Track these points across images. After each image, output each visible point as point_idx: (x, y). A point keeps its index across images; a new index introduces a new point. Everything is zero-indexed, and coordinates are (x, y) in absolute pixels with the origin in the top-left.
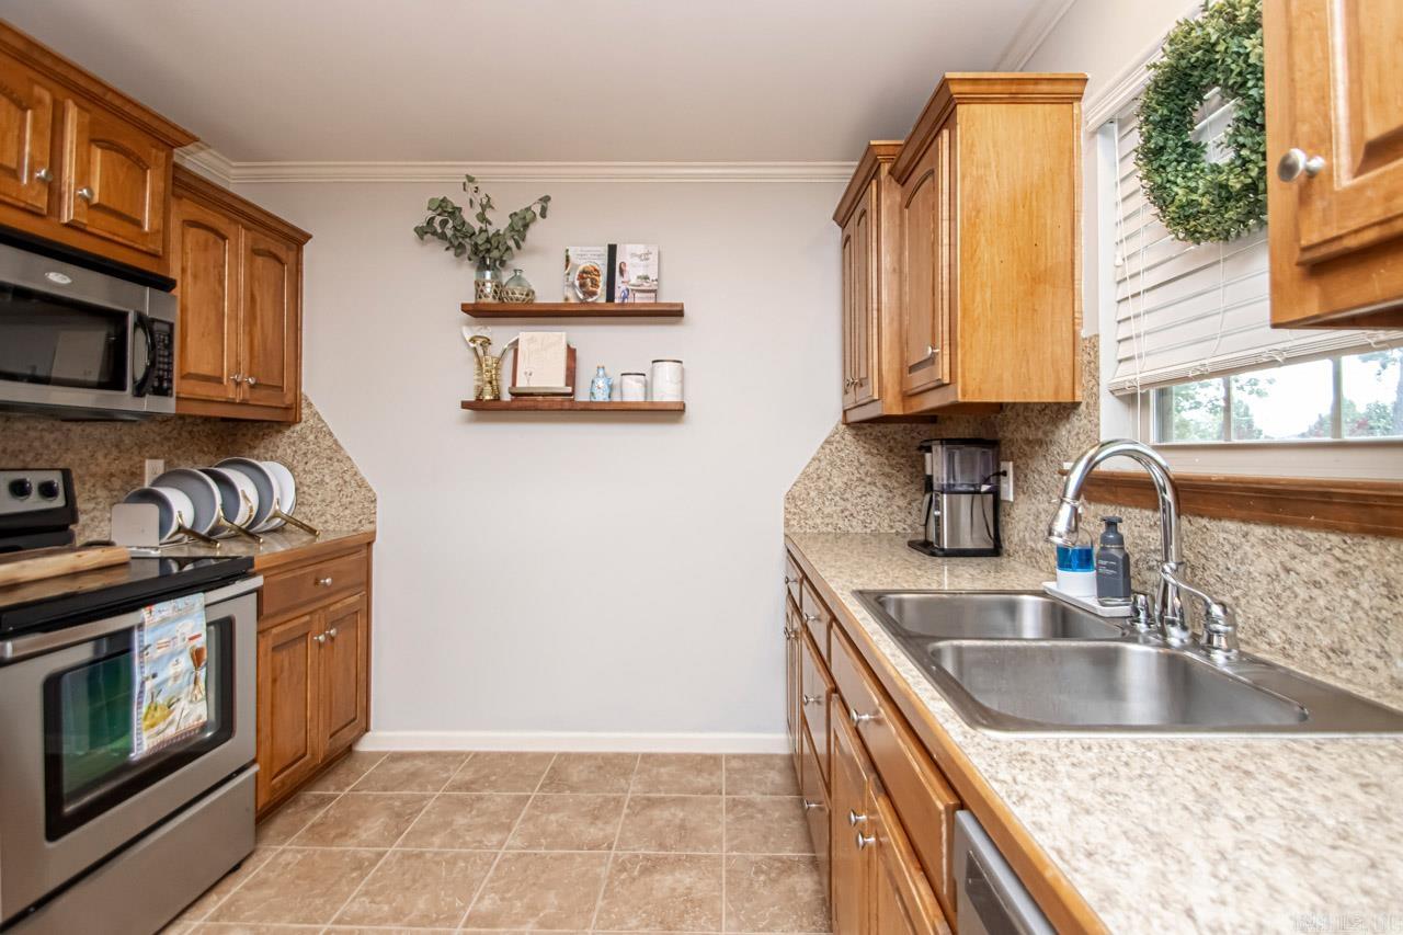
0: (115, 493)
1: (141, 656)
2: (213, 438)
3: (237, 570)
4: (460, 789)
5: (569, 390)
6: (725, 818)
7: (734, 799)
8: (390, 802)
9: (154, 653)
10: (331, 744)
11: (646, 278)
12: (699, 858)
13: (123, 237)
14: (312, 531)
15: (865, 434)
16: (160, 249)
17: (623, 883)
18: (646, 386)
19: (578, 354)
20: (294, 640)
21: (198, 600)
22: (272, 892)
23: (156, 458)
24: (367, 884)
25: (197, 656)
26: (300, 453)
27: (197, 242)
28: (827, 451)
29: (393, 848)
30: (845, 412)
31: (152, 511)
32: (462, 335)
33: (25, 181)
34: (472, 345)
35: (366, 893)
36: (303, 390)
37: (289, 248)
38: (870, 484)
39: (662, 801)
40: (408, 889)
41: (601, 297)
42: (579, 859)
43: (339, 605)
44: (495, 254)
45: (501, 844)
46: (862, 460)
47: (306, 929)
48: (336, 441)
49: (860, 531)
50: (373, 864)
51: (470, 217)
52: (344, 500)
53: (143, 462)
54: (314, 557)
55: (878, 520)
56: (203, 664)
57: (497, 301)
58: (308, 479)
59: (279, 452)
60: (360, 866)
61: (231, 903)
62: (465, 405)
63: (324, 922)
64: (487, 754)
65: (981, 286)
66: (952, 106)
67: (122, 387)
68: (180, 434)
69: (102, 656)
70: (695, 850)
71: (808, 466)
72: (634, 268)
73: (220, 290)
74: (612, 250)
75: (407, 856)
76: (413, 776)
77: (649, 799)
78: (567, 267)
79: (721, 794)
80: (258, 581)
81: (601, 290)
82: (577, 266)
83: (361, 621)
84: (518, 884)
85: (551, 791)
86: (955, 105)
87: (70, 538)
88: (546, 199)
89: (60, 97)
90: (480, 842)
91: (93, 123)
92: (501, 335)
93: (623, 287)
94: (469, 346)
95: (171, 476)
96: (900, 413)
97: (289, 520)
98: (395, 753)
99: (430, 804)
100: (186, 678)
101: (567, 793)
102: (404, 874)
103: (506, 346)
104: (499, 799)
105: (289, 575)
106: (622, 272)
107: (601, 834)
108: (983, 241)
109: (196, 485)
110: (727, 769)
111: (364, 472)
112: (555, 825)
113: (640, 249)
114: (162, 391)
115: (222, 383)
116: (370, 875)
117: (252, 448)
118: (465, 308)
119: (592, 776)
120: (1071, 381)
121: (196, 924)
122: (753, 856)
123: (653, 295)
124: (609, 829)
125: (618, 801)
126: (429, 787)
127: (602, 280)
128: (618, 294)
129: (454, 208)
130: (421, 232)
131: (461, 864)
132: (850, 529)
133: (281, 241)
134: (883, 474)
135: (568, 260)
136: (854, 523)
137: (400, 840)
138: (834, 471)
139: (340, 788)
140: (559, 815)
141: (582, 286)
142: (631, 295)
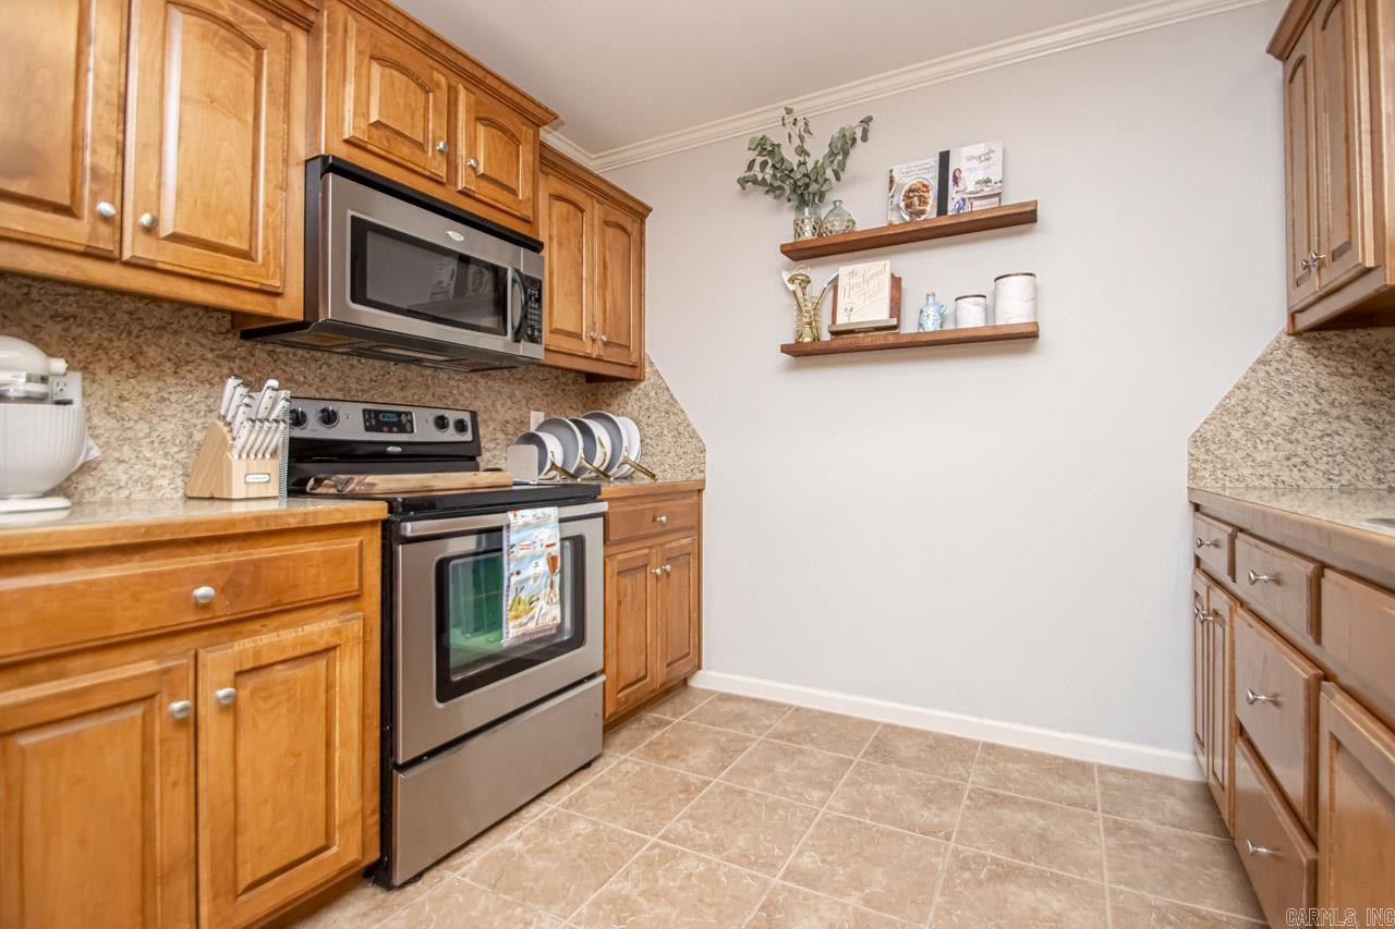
0: (510, 437)
1: (508, 555)
2: (581, 397)
3: (591, 495)
4: (782, 738)
5: (894, 322)
6: (1104, 841)
7: (1115, 821)
8: (717, 736)
9: (518, 553)
10: (668, 674)
11: (987, 181)
12: (1070, 882)
13: (504, 205)
14: (653, 476)
15: (1330, 348)
16: (531, 215)
17: (966, 883)
18: (986, 309)
19: (904, 284)
20: (635, 569)
21: (553, 512)
22: (613, 794)
23: (538, 410)
24: (692, 808)
25: (552, 561)
26: (644, 408)
27: (561, 214)
28: (1262, 374)
29: (717, 780)
30: (1293, 317)
32: (782, 278)
33: (430, 154)
34: (791, 287)
35: (691, 817)
36: (646, 350)
37: (634, 221)
38: (1338, 418)
39: (1013, 801)
40: (729, 823)
41: (931, 214)
42: (910, 842)
43: (673, 544)
44: (814, 187)
45: (822, 802)
46: (1324, 384)
47: (638, 837)
48: (672, 396)
50: (699, 790)
51: (789, 152)
52: (680, 451)
53: (529, 413)
54: (653, 496)
55: (1354, 470)
56: (557, 571)
57: (817, 238)
58: (650, 432)
59: (629, 408)
60: (687, 789)
61: (582, 795)
62: (785, 350)
63: (652, 834)
64: (809, 711)
67: (505, 332)
68: (556, 392)
69: (481, 550)
70: (1063, 869)
71: (1229, 397)
72: (970, 173)
73: (578, 255)
74: (944, 158)
75: (729, 791)
76: (739, 717)
77: (995, 795)
78: (890, 189)
79: (1095, 809)
80: (604, 507)
81: (932, 206)
82: (903, 185)
83: (693, 563)
84: (841, 850)
85: (875, 760)
87: (474, 464)
88: (867, 121)
89: (453, 83)
90: (801, 795)
91: (478, 103)
92: (819, 275)
93: (958, 197)
94: (787, 288)
97: (635, 466)
98: (724, 694)
99: (753, 746)
100: (544, 581)
101: (894, 766)
102: (726, 807)
103: (825, 285)
104: (820, 757)
105: (629, 508)
106: (956, 182)
107: (936, 820)
109: (564, 432)
110: (1101, 782)
111: (694, 425)
112: (881, 797)
113: (980, 149)
114: (535, 340)
115: (582, 339)
116: (695, 800)
117: (609, 405)
118: (785, 250)
119: (922, 754)
121: (552, 807)
122: (1151, 898)
123: (997, 199)
124: (946, 817)
125: (956, 789)
126: (753, 731)
127: (932, 197)
128: (951, 207)
129: (773, 145)
130: (742, 183)
131: (781, 812)
132: (1301, 482)
133: (628, 215)
134: (1364, 403)
135: (892, 181)
136: (1310, 474)
137: (723, 774)
138: (1273, 402)
139: (675, 715)
140: (886, 788)
141: (907, 206)
142: (967, 203)
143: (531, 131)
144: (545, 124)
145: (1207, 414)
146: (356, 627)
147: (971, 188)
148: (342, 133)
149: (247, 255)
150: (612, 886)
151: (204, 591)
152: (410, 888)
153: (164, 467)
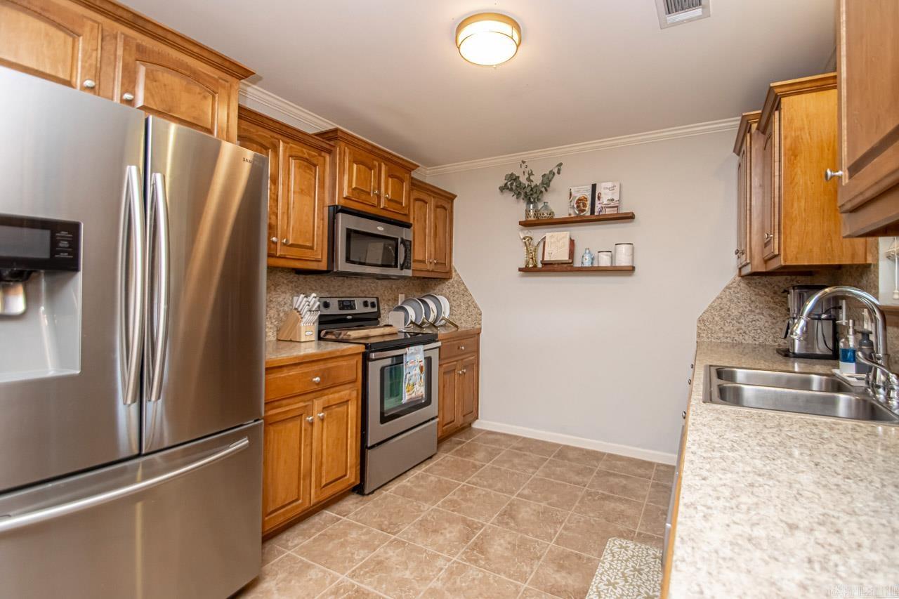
0: (391, 307)
1: (406, 365)
3: (433, 338)
4: (517, 449)
5: (571, 261)
6: (649, 489)
8: (487, 448)
9: (409, 365)
10: (463, 420)
11: (612, 200)
12: (631, 501)
13: (397, 210)
14: (456, 326)
15: (756, 283)
16: (407, 212)
17: (589, 500)
18: (612, 258)
19: (575, 242)
20: (451, 371)
21: (421, 348)
22: (443, 468)
23: (402, 293)
24: (478, 474)
25: (421, 368)
27: (418, 207)
28: (727, 293)
29: (488, 464)
30: (740, 269)
31: (402, 314)
32: (519, 236)
33: (372, 195)
34: (524, 241)
35: (478, 477)
36: (453, 264)
37: (448, 203)
38: (759, 314)
39: (615, 475)
40: (494, 479)
41: (588, 214)
42: (569, 487)
43: (467, 360)
44: (535, 196)
45: (533, 473)
46: (753, 298)
47: (457, 482)
48: (465, 287)
49: (750, 342)
50: (480, 467)
51: (523, 180)
52: (469, 314)
53: (398, 295)
54: (458, 337)
55: (764, 336)
56: (423, 372)
57: (535, 219)
58: (454, 304)
59: (444, 291)
60: (475, 466)
61: (431, 468)
62: (520, 270)
63: (463, 481)
64: (529, 439)
65: (798, 198)
66: (778, 99)
67: (397, 267)
68: (410, 284)
69: (394, 363)
70: (629, 497)
71: (714, 302)
72: (607, 195)
73: (425, 224)
74: (594, 187)
75: (493, 468)
76: (496, 441)
77: (608, 472)
79: (650, 479)
80: (439, 344)
81: (588, 208)
83: (475, 368)
84: (540, 488)
85: (558, 459)
86: (780, 99)
87: (378, 323)
88: (560, 165)
89: (380, 163)
90: (525, 470)
91: (389, 170)
92: (537, 234)
93: (600, 206)
94: (522, 241)
95: (406, 301)
96: (764, 270)
97: (448, 321)
99: (503, 452)
100: (418, 376)
101: (566, 461)
102: (492, 474)
103: (539, 240)
104: (534, 457)
105: (449, 343)
106: (599, 198)
107: (581, 480)
108: (799, 172)
109: (415, 304)
110: (656, 469)
111: (476, 301)
112: (559, 471)
113: (610, 185)
114: (408, 268)
115: (426, 263)
116: (479, 471)
117: (435, 289)
118: (521, 223)
119: (579, 457)
120: (864, 251)
121: (419, 472)
123: (616, 209)
124: (585, 479)
125: (592, 470)
126: (503, 446)
127: (589, 203)
128: (597, 209)
129: (516, 177)
130: (502, 189)
131: (516, 476)
132: (743, 341)
133: (446, 200)
134: (769, 308)
135: (571, 194)
136: (747, 337)
137: (491, 462)
138: (732, 305)
139: (467, 439)
140: (561, 469)
141: (578, 207)
142: (604, 210)
143: (408, 175)
144: (413, 170)
145: (705, 309)
146: (354, 394)
147: (605, 202)
148: (343, 194)
149: (311, 248)
150: (449, 497)
151: (317, 379)
152: (371, 496)
153: (271, 328)
